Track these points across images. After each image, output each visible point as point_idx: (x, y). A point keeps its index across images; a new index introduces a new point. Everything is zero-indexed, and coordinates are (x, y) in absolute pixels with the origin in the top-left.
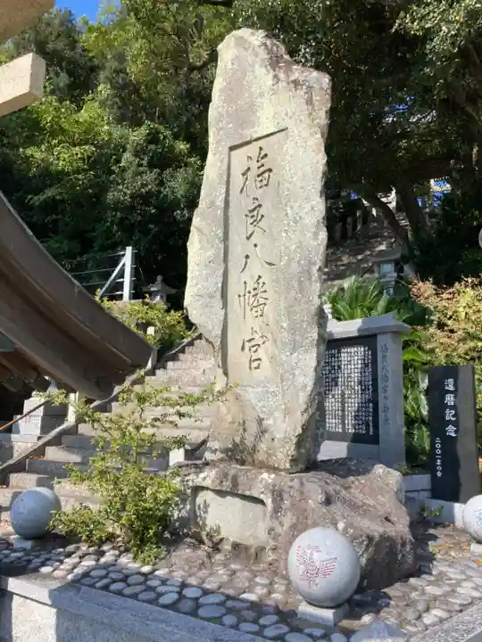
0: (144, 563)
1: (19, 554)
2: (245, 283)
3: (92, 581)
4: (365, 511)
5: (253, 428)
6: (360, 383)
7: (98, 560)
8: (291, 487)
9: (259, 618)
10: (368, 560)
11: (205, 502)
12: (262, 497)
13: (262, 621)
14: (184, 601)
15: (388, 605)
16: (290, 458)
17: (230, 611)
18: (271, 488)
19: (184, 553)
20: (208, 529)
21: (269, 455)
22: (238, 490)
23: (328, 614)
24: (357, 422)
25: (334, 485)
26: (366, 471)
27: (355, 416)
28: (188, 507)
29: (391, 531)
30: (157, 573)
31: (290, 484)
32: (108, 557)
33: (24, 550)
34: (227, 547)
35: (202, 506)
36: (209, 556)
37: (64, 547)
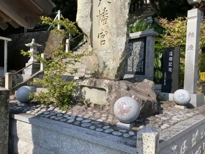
0: (63, 110)
1: (19, 108)
2: (99, 11)
3: (44, 116)
4: (141, 93)
5: (102, 66)
6: (139, 54)
7: (47, 110)
8: (115, 84)
9: (103, 127)
10: (142, 109)
11: (85, 91)
12: (105, 88)
13: (104, 128)
14: (76, 122)
15: (148, 123)
16: (115, 75)
17: (93, 125)
18: (108, 85)
19: (77, 107)
20: (86, 100)
21: (108, 75)
22: (96, 86)
23: (128, 126)
24: (137, 68)
25: (130, 84)
26: (141, 81)
27: (137, 66)
28: (79, 92)
29: (150, 99)
30: (67, 113)
31: (115, 83)
32: (51, 108)
33: (22, 106)
34: (92, 105)
35: (84, 92)
36: (86, 108)
37: (36, 105)
